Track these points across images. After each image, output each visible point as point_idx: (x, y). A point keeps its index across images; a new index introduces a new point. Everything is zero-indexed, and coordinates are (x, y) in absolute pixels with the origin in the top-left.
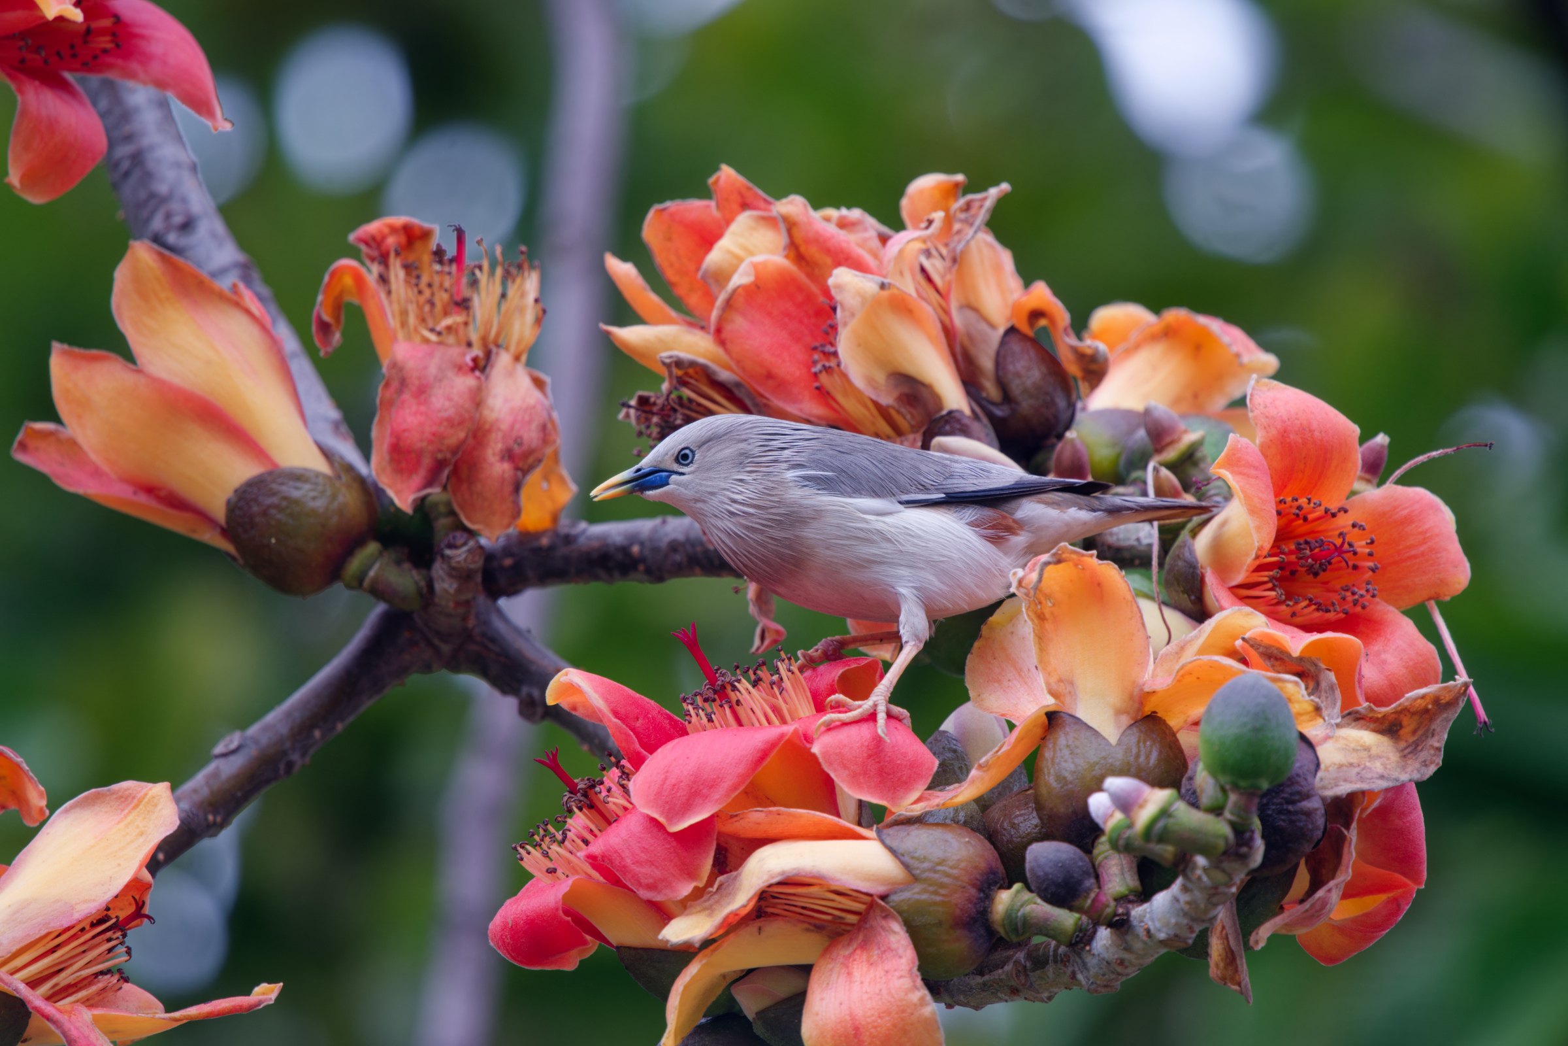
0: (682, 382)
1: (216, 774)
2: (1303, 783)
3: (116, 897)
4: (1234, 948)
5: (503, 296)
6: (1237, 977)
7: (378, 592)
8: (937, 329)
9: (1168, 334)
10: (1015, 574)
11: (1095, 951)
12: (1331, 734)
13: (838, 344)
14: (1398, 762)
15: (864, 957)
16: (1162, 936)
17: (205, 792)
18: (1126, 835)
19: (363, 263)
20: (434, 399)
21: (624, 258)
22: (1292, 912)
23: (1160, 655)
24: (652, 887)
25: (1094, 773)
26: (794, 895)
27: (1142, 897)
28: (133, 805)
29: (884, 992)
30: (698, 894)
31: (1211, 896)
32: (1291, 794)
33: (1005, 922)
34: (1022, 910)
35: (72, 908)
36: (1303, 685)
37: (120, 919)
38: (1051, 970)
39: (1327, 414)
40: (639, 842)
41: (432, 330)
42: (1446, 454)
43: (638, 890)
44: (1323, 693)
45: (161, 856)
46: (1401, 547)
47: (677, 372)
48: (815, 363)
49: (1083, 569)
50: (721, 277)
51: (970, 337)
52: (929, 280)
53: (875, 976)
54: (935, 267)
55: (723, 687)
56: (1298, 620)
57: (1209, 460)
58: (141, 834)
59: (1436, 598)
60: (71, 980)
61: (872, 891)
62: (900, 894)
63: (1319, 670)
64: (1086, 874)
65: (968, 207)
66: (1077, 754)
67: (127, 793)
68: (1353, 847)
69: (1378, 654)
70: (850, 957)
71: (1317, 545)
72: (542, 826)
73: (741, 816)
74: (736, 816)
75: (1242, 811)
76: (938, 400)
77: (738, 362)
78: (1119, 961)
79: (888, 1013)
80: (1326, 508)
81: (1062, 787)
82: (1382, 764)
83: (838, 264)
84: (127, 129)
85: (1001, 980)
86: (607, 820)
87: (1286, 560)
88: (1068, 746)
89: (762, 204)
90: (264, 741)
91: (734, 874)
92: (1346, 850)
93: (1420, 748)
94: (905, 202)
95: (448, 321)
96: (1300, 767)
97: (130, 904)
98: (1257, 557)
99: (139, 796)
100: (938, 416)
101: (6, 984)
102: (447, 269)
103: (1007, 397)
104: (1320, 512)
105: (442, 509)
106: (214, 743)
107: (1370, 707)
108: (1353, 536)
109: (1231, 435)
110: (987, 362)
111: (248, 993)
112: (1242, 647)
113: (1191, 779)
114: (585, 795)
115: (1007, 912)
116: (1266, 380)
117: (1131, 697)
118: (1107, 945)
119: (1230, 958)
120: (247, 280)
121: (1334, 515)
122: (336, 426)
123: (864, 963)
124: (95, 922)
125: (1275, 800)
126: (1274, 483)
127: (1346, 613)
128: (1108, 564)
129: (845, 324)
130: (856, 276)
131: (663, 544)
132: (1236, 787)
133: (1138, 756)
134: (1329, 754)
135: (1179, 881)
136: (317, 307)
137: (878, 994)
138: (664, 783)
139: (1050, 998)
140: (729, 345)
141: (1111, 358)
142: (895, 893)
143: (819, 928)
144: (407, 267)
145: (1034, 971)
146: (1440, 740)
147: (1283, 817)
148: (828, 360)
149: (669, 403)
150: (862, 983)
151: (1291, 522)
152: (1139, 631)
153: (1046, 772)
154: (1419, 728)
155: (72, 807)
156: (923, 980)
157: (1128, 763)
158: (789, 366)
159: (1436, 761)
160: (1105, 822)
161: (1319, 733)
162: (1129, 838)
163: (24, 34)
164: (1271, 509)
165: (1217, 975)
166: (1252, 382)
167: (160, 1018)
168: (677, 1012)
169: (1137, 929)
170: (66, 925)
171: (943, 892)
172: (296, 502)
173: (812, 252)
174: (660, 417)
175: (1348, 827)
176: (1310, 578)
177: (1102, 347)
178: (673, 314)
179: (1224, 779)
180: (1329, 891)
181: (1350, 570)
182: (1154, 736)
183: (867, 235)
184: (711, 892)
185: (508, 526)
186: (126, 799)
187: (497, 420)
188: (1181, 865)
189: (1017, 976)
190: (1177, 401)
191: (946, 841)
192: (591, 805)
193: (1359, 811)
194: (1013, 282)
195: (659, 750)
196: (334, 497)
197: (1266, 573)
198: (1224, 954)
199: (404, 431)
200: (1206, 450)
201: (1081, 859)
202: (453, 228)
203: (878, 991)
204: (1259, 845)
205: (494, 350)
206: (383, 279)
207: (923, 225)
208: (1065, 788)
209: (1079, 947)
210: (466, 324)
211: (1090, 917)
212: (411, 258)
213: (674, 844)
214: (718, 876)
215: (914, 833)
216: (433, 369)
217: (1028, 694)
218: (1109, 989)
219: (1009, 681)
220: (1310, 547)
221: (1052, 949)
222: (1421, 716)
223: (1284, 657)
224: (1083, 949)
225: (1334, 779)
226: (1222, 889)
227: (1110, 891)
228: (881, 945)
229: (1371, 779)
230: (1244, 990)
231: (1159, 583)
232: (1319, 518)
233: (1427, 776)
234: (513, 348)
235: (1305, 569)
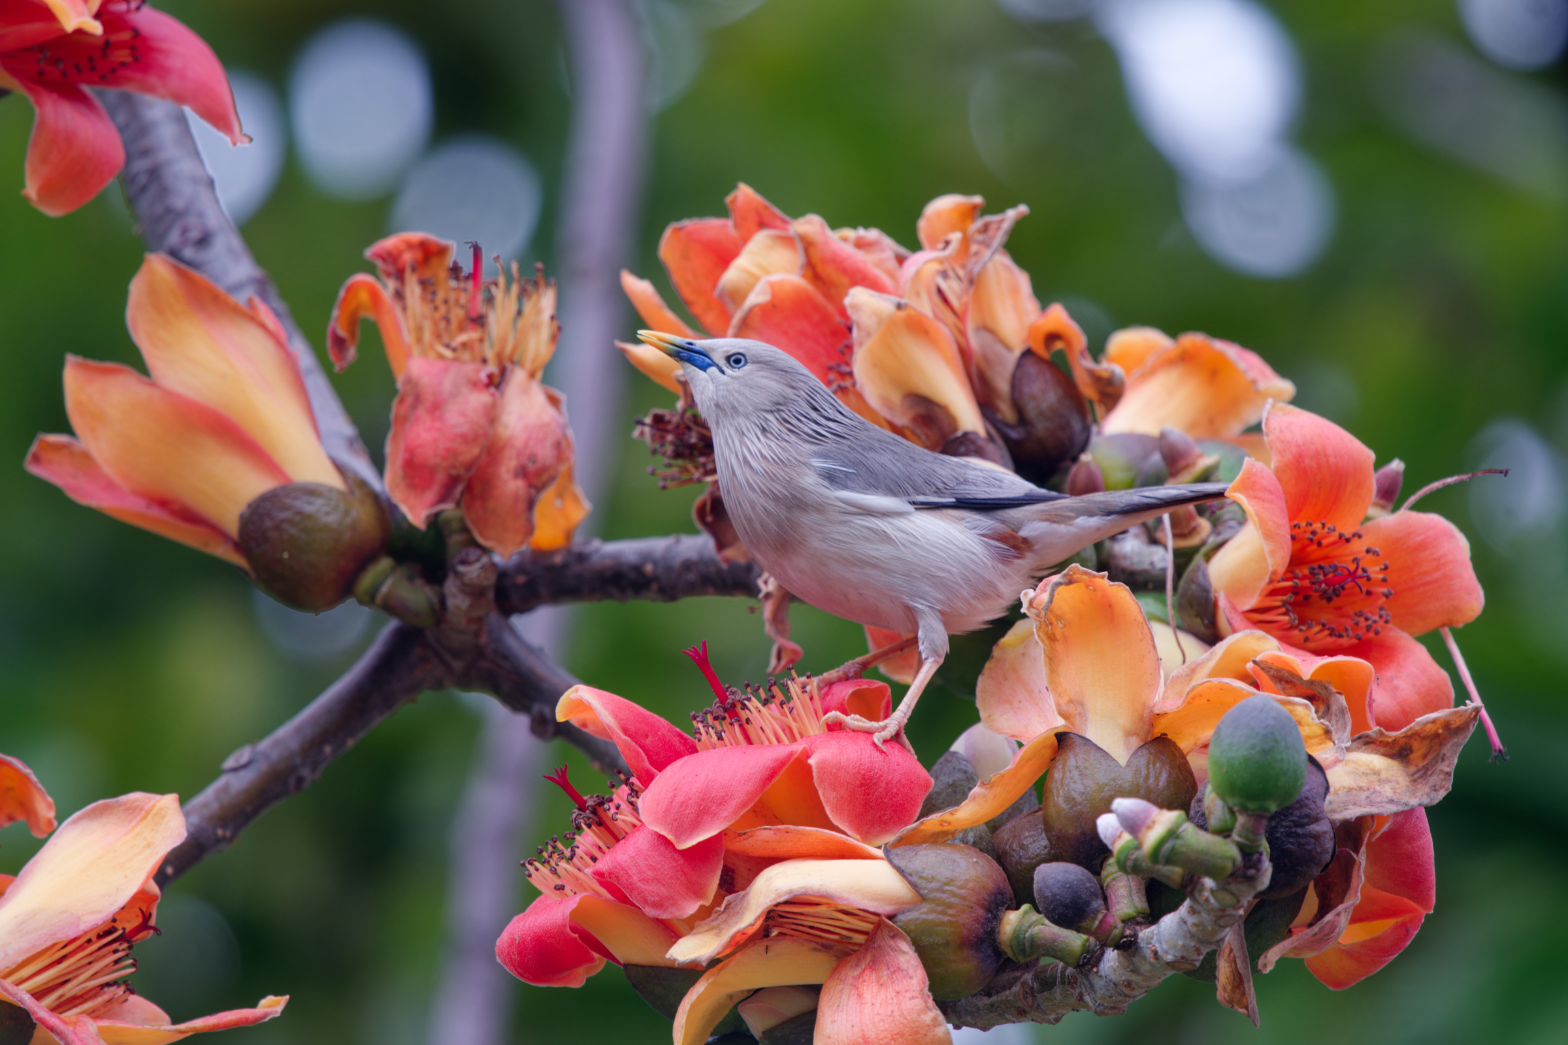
1: (225, 789)
2: (1313, 806)
3: (123, 908)
4: (1241, 971)
5: (519, 313)
6: (1244, 1001)
7: (390, 607)
8: (952, 350)
9: (1185, 358)
10: (1026, 594)
11: (1102, 973)
12: (1340, 758)
13: (853, 365)
14: (1408, 787)
15: (874, 978)
16: (1169, 958)
17: (215, 807)
18: (1134, 857)
19: (378, 279)
20: (448, 415)
21: (641, 275)
22: (1300, 936)
23: (1170, 677)
24: (657, 905)
25: (1103, 794)
26: (802, 914)
27: (1150, 919)
28: (140, 816)
29: (896, 1013)
30: (705, 913)
31: (1218, 918)
32: (1300, 817)
33: (1013, 943)
34: (1030, 931)
35: (79, 918)
36: (1313, 709)
37: (127, 931)
38: (1058, 991)
39: (1342, 439)
40: (646, 860)
41: (447, 346)
42: (1462, 483)
43: (644, 908)
44: (1333, 716)
45: (170, 870)
46: (1415, 574)
49: (1095, 590)
50: (737, 295)
51: (986, 359)
52: (945, 300)
53: (886, 997)
54: (952, 288)
55: (733, 705)
56: (1311, 645)
58: (149, 845)
59: (1449, 624)
60: (77, 991)
61: (880, 910)
62: (908, 914)
63: (1331, 694)
64: (1094, 895)
65: (985, 229)
66: (1087, 775)
67: (135, 804)
68: (1362, 871)
69: (1391, 680)
70: (859, 978)
71: (1331, 570)
72: (551, 843)
73: (749, 834)
74: (745, 834)
75: (1251, 833)
76: (953, 422)
78: (1126, 983)
79: (902, 1035)
80: (1340, 534)
81: (1071, 808)
82: (1391, 789)
83: (854, 283)
84: (145, 143)
85: (1008, 1001)
86: (615, 836)
87: (1299, 585)
88: (1077, 767)
89: (779, 223)
90: (275, 755)
91: (742, 893)
92: (1355, 873)
93: (1430, 772)
94: (922, 223)
95: (463, 338)
96: (1310, 790)
97: (137, 916)
98: (1271, 581)
99: (147, 807)
100: (953, 436)
101: (11, 995)
102: (462, 285)
103: (1023, 420)
104: (1334, 537)
105: (455, 525)
106: (225, 758)
107: (1380, 731)
108: (1367, 562)
109: (1247, 460)
110: (1002, 384)
111: (254, 1005)
112: (1253, 670)
113: (1200, 801)
114: (594, 812)
115: (1014, 933)
116: (1281, 405)
117: (1141, 719)
118: (1115, 967)
119: (1238, 981)
120: (263, 296)
121: (1348, 541)
122: (351, 443)
123: (874, 984)
124: (101, 933)
125: (1284, 823)
126: (1288, 508)
127: (1360, 639)
128: (1119, 586)
129: (861, 344)
130: (873, 296)
131: (677, 562)
132: (1244, 809)
133: (1147, 777)
134: (1338, 777)
135: (1187, 903)
136: (332, 322)
137: (890, 1016)
138: (673, 801)
139: (1057, 1020)
141: (1128, 381)
142: (903, 912)
143: (826, 947)
144: (424, 284)
145: (1041, 992)
146: (1450, 765)
147: (1291, 840)
148: (844, 380)
149: (684, 422)
150: (873, 1004)
151: (1303, 549)
152: (1151, 652)
153: (1055, 794)
154: (1429, 752)
155: (80, 819)
156: (934, 1000)
157: (1137, 784)
159: (1446, 786)
160: (1113, 843)
161: (1329, 756)
162: (1136, 860)
163: (43, 46)
164: (1286, 533)
165: (1225, 999)
166: (1268, 407)
167: (165, 1030)
168: (683, 1031)
169: (1145, 950)
170: (72, 936)
171: (950, 912)
172: (309, 517)
173: (829, 271)
174: (674, 435)
175: (1357, 851)
176: (1324, 602)
177: (1118, 370)
179: (1231, 801)
180: (1338, 914)
181: (1364, 596)
182: (1164, 759)
183: (884, 255)
184: (718, 912)
185: (521, 543)
186: (133, 811)
187: (511, 437)
188: (1188, 887)
189: (1024, 998)
190: (1192, 426)
191: (954, 861)
192: (599, 821)
193: (1368, 835)
194: (1030, 304)
195: (669, 768)
196: (347, 513)
197: (1280, 598)
198: (1232, 977)
199: (419, 446)
200: (1222, 474)
201: (1089, 881)
202: (470, 245)
203: (890, 1013)
204: (1267, 867)
205: (508, 365)
206: (399, 295)
207: (941, 246)
208: (1075, 809)
209: (1086, 968)
210: (481, 340)
211: (1097, 939)
212: (427, 274)
213: (681, 862)
214: (726, 895)
215: (922, 853)
216: (447, 385)
217: (1039, 716)
218: (1116, 1011)
219: (1020, 702)
220: (1324, 572)
221: (1059, 971)
222: (1431, 741)
223: (1294, 680)
224: (1090, 970)
225: (1343, 803)
226: (1230, 911)
227: (1118, 912)
228: (890, 965)
229: (1381, 802)
230: (1251, 1014)
231: (1174, 607)
232: (1334, 543)
233: (1437, 801)
234: (528, 365)
235: (1318, 594)
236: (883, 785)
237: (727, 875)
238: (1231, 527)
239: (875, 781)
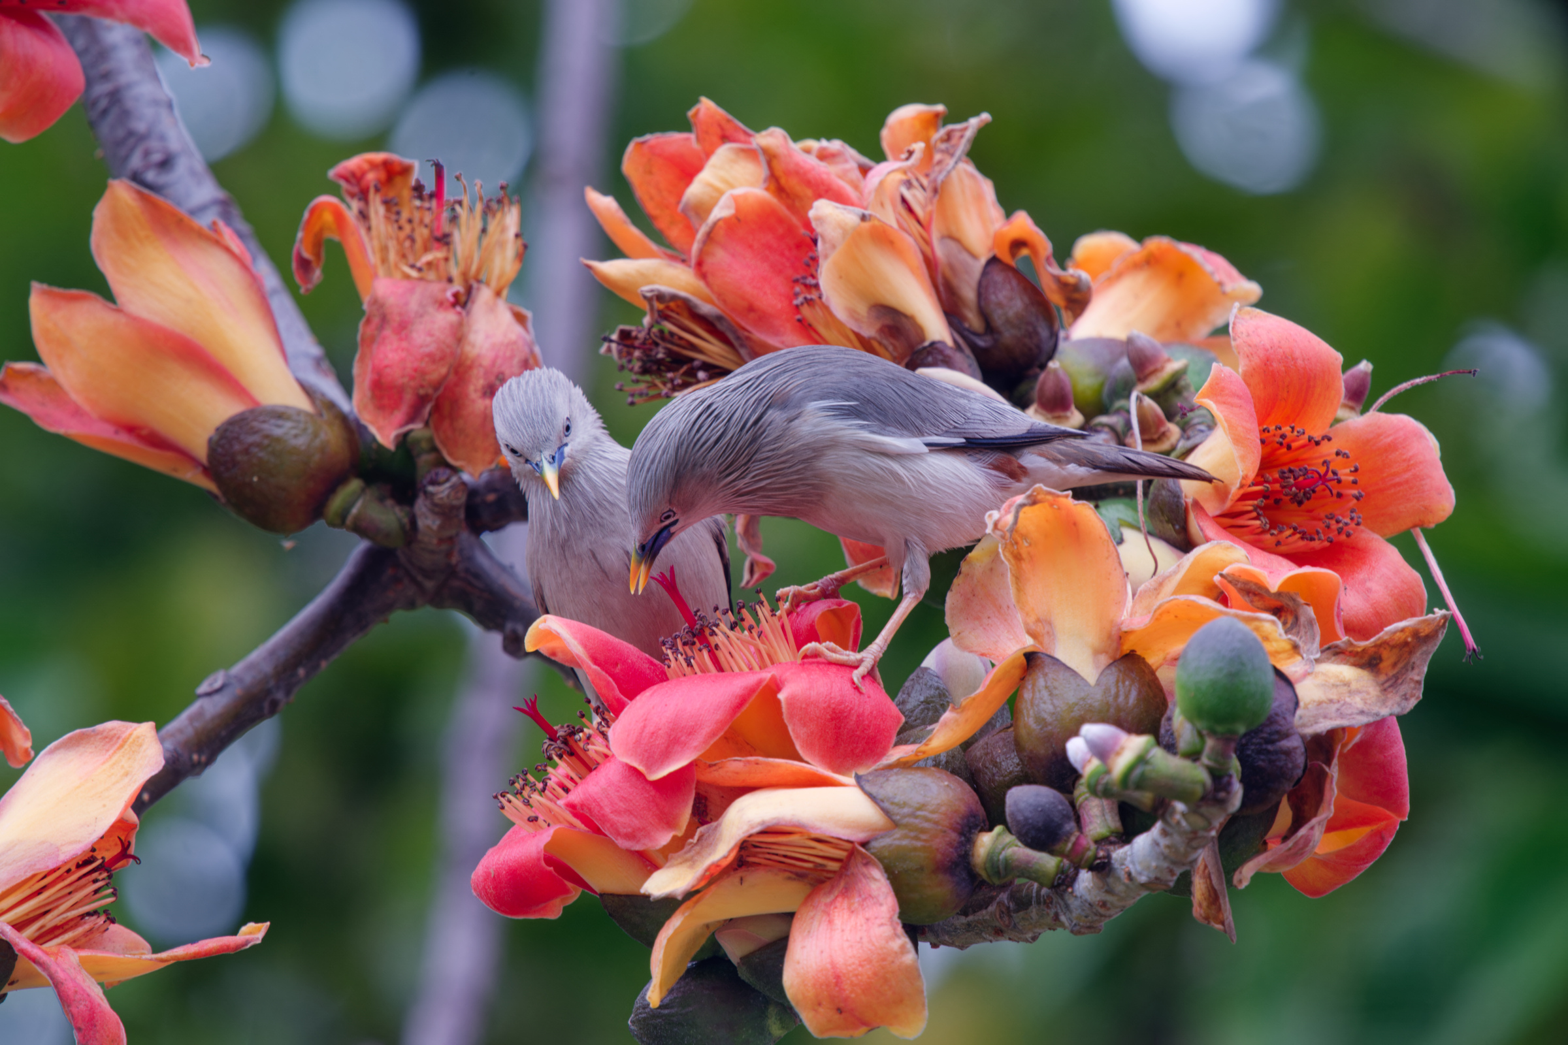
0: (663, 315)
1: (200, 714)
2: (1282, 722)
3: (102, 838)
4: (1216, 887)
5: (484, 231)
6: (1221, 916)
7: (360, 529)
8: (918, 260)
9: (1151, 262)
11: (1077, 893)
12: (1309, 671)
13: (819, 276)
14: (1378, 696)
15: (845, 905)
16: (1143, 879)
17: (190, 731)
18: (1104, 781)
19: (342, 200)
20: (415, 335)
21: (605, 192)
22: (1276, 849)
23: (1138, 592)
24: (631, 836)
25: (1073, 714)
26: (775, 843)
27: (1124, 838)
28: (118, 745)
29: (865, 940)
30: (678, 845)
31: (1191, 840)
32: (1271, 734)
33: (987, 865)
34: (1004, 854)
35: (58, 849)
36: (1280, 624)
37: (106, 860)
38: (1034, 910)
39: (1309, 342)
40: (618, 791)
41: (413, 266)
42: (1430, 382)
43: (616, 839)
44: (1302, 628)
45: (146, 797)
46: (1385, 475)
47: (658, 306)
48: (796, 295)
49: (1059, 509)
50: (701, 209)
51: (951, 267)
52: (910, 210)
53: (856, 924)
54: (916, 197)
55: (702, 631)
56: (1283, 548)
57: (1192, 389)
58: (126, 774)
59: (1421, 525)
60: (57, 921)
61: (852, 838)
62: (881, 840)
63: (1298, 605)
64: (1066, 818)
65: (948, 137)
66: (1057, 695)
67: (112, 733)
68: (1334, 783)
69: (1363, 582)
70: (831, 905)
71: (1301, 473)
72: (521, 775)
73: (719, 765)
74: (715, 765)
75: (1221, 756)
76: (920, 332)
77: (719, 295)
78: (1101, 904)
79: (869, 961)
80: (1309, 437)
81: (1041, 729)
82: (1362, 699)
83: (819, 196)
84: (104, 67)
85: (985, 921)
86: (588, 766)
87: (1270, 489)
88: (1046, 687)
89: (742, 137)
90: (248, 679)
91: (714, 824)
92: (1327, 786)
93: (1400, 681)
94: (885, 133)
95: (428, 257)
96: (1280, 706)
97: (116, 845)
98: (1242, 486)
99: (124, 736)
100: (920, 347)
102: (427, 205)
103: (989, 328)
104: (1303, 440)
105: (424, 445)
106: (199, 683)
107: (1349, 641)
108: (1337, 464)
109: (1214, 365)
110: (969, 293)
111: (235, 932)
112: (1220, 582)
113: (1170, 719)
114: (565, 742)
115: (988, 855)
116: (1249, 309)
117: (1110, 636)
118: (1089, 887)
119: (1213, 897)
120: (226, 216)
121: (1317, 443)
122: (318, 362)
123: (845, 911)
124: (80, 863)
125: (1253, 742)
126: (1257, 412)
127: (1331, 542)
128: (1083, 504)
129: (826, 257)
130: (837, 208)
132: (1213, 733)
133: (1117, 696)
134: (1308, 691)
135: (1159, 825)
136: (297, 245)
137: (859, 942)
138: (643, 731)
139: (1034, 939)
140: (710, 278)
141: (1094, 286)
142: (876, 839)
143: (800, 876)
144: (387, 203)
145: (1017, 912)
146: (1419, 673)
147: (1262, 757)
148: (810, 293)
149: (650, 338)
150: (843, 931)
151: (1275, 450)
152: (1115, 570)
153: (1025, 714)
154: (1399, 661)
155: (57, 748)
157: (1107, 703)
158: (771, 299)
159: (1417, 695)
160: (1084, 767)
161: (1297, 670)
162: (1107, 784)
164: (1255, 438)
165: (1201, 915)
166: (1235, 311)
167: (146, 959)
168: (661, 966)
169: (1119, 871)
170: (52, 866)
171: (924, 837)
172: (278, 440)
173: (793, 184)
174: (641, 351)
175: (1329, 764)
176: (1295, 506)
177: (1084, 275)
178: (654, 247)
179: (1201, 725)
180: (1312, 828)
181: (1335, 498)
182: (1134, 676)
183: (847, 166)
184: (691, 843)
185: (491, 462)
186: (110, 739)
187: (479, 356)
188: (1159, 810)
189: (1001, 917)
190: (1160, 329)
191: (926, 785)
192: (570, 749)
193: (1339, 747)
194: (995, 212)
195: (638, 698)
196: (316, 435)
197: (1251, 502)
198: (1208, 893)
199: (386, 366)
200: (1190, 379)
201: (1061, 803)
202: (432, 163)
203: (858, 939)
204: (1238, 790)
205: (475, 285)
206: (364, 216)
207: (904, 156)
208: (1045, 729)
209: (1061, 889)
210: (446, 259)
211: (1071, 861)
212: (391, 194)
213: (653, 793)
214: (698, 827)
215: (893, 778)
216: (414, 305)
217: (1008, 631)
218: (1093, 930)
219: (989, 618)
220: (1294, 476)
221: (1035, 891)
222: (1401, 650)
223: (1262, 592)
224: (1065, 891)
225: (1314, 717)
226: (1201, 833)
227: (1091, 833)
228: (862, 893)
229: (1351, 715)
230: (1227, 929)
231: (1144, 513)
232: (1303, 446)
233: (1408, 710)
234: (494, 283)
235: (1289, 498)
236: (854, 718)
237: (699, 803)
238: (1202, 431)
239: (845, 714)
